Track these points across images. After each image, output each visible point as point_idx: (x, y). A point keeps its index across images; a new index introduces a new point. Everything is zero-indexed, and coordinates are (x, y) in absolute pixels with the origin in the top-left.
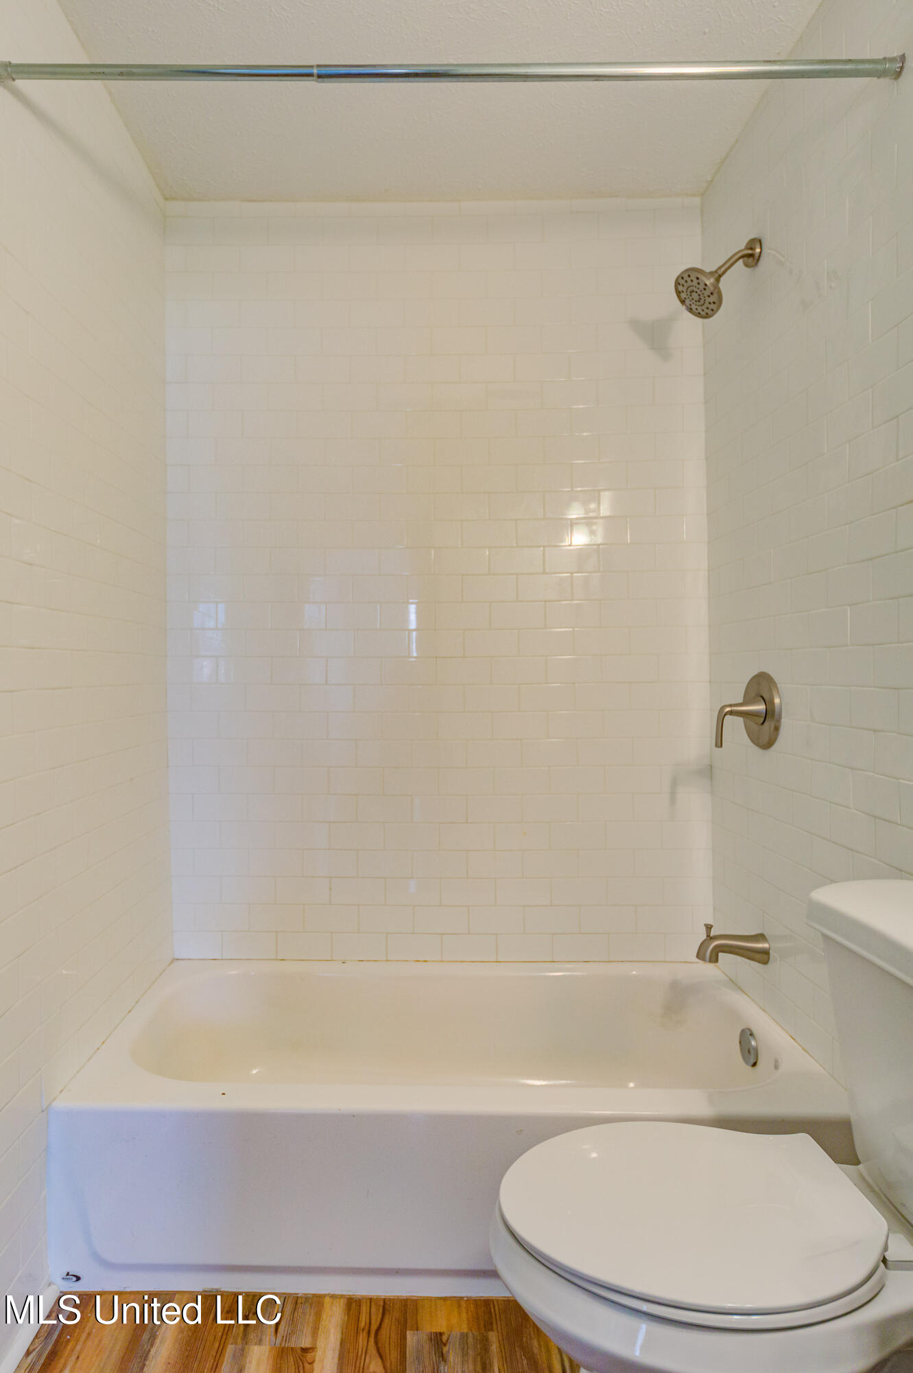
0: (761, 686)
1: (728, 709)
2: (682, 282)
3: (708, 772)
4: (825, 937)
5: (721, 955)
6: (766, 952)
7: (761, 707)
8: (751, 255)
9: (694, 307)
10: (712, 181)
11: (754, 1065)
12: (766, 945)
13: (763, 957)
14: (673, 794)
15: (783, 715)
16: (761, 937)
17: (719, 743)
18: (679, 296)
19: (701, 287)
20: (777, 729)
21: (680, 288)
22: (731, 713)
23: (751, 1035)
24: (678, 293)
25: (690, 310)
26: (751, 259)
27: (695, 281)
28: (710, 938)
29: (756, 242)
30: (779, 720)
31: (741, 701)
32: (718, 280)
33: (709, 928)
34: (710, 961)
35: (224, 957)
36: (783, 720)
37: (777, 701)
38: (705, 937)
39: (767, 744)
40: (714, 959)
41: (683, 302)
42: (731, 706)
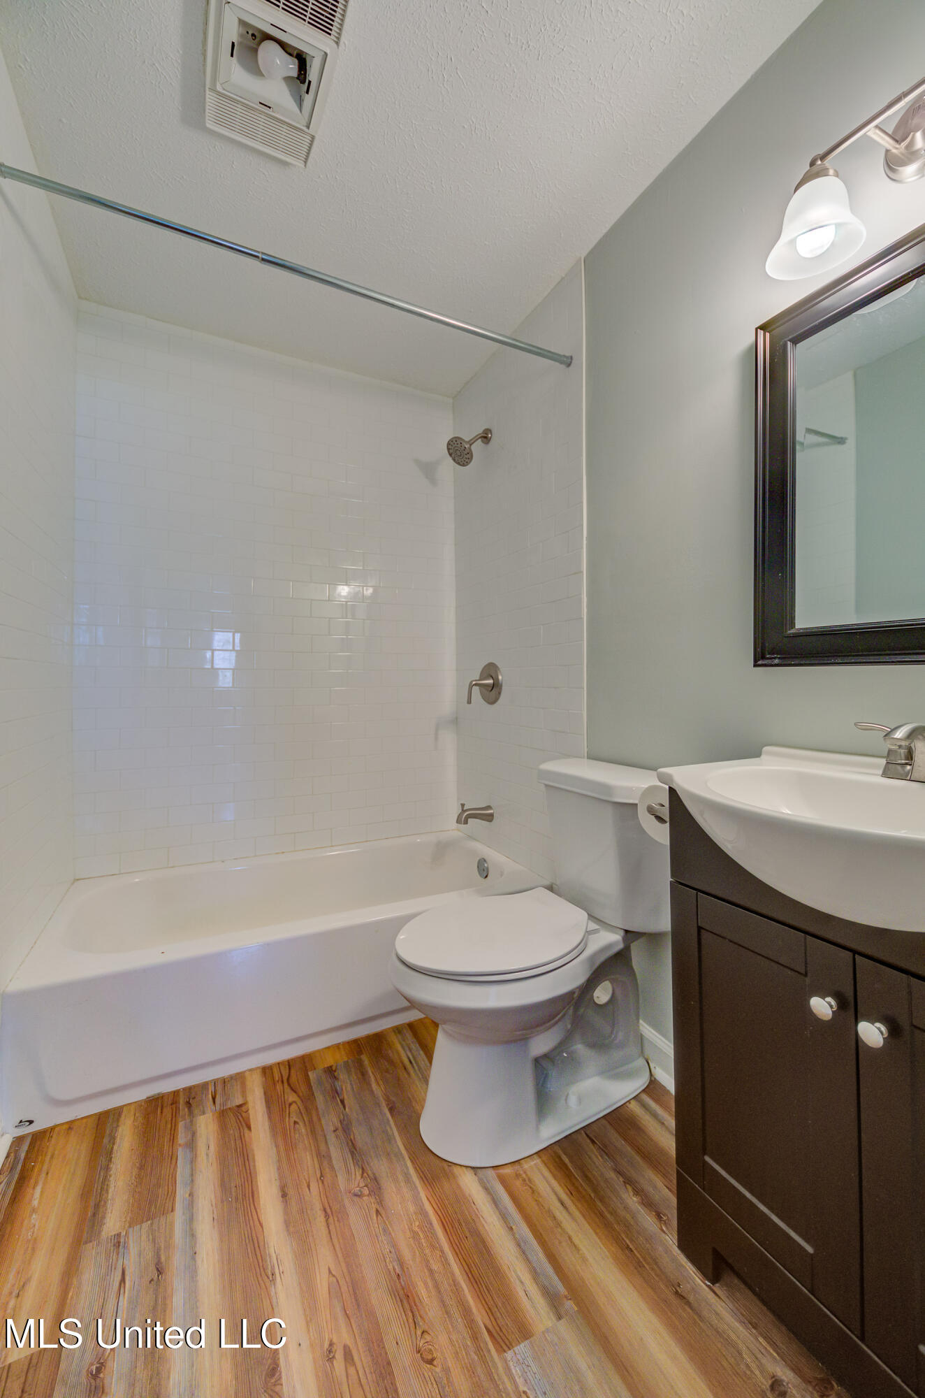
0: (490, 670)
1: (474, 683)
2: (451, 443)
3: (455, 721)
4: (546, 785)
5: (469, 820)
6: (492, 815)
7: (491, 681)
8: (486, 437)
9: (456, 459)
10: (460, 392)
11: (486, 877)
12: (491, 811)
13: (489, 818)
14: (436, 734)
15: (503, 685)
16: (489, 807)
17: (469, 702)
18: (449, 452)
19: (463, 448)
20: (500, 693)
21: (450, 447)
22: (476, 685)
23: (485, 861)
24: (448, 449)
25: (454, 460)
26: (485, 440)
27: (459, 445)
28: (464, 811)
29: (488, 431)
30: (501, 689)
31: (478, 679)
32: (471, 445)
33: (463, 805)
34: (464, 824)
35: (121, 872)
36: (503, 688)
37: (500, 677)
38: (460, 811)
39: (492, 702)
40: (466, 822)
41: (450, 455)
42: (476, 680)
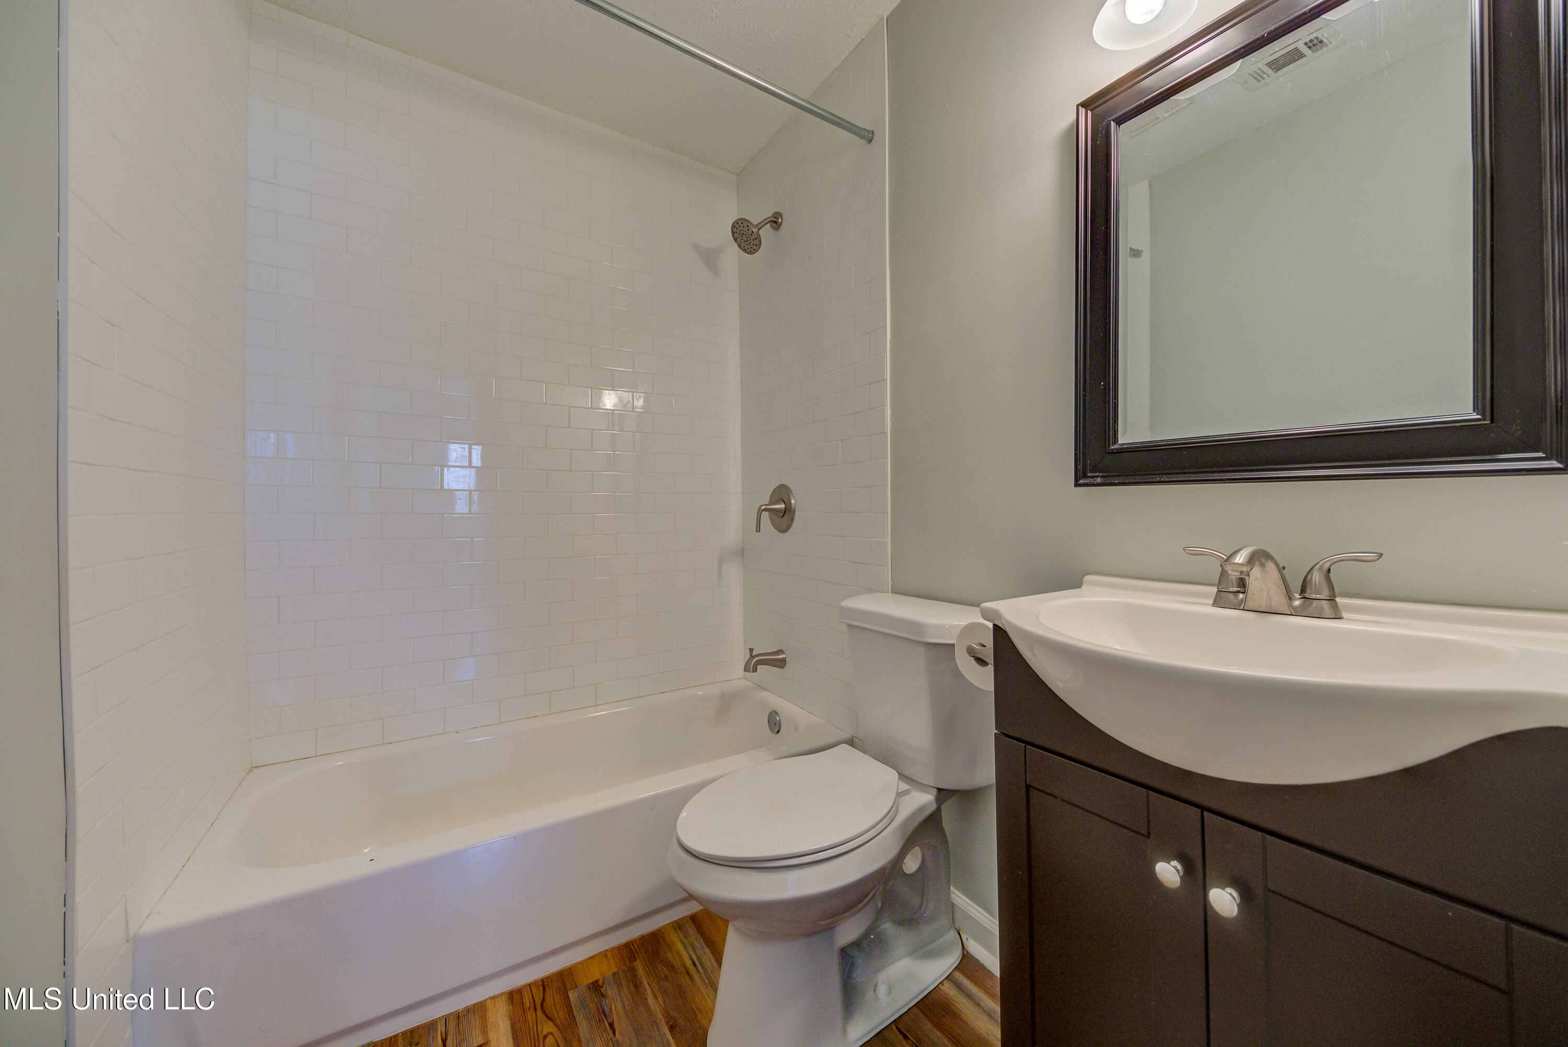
0: (782, 493)
1: (763, 508)
2: (737, 226)
3: (742, 553)
4: (849, 625)
5: (759, 667)
6: (784, 660)
7: (782, 506)
8: (775, 222)
9: (742, 245)
10: (745, 168)
11: (778, 731)
12: (784, 656)
13: (781, 664)
14: (720, 568)
15: (796, 511)
16: (780, 652)
17: (758, 530)
18: (733, 235)
19: (750, 232)
20: (792, 520)
21: (735, 230)
22: (765, 510)
23: (776, 713)
24: (733, 233)
25: (740, 246)
26: (775, 225)
27: (746, 228)
28: (752, 657)
29: (777, 215)
30: (794, 514)
31: (768, 503)
32: (759, 229)
33: (751, 650)
34: (753, 672)
35: (318, 754)
36: (796, 513)
37: (793, 501)
38: (748, 656)
39: (784, 529)
40: (755, 670)
41: (735, 240)
42: (765, 505)
